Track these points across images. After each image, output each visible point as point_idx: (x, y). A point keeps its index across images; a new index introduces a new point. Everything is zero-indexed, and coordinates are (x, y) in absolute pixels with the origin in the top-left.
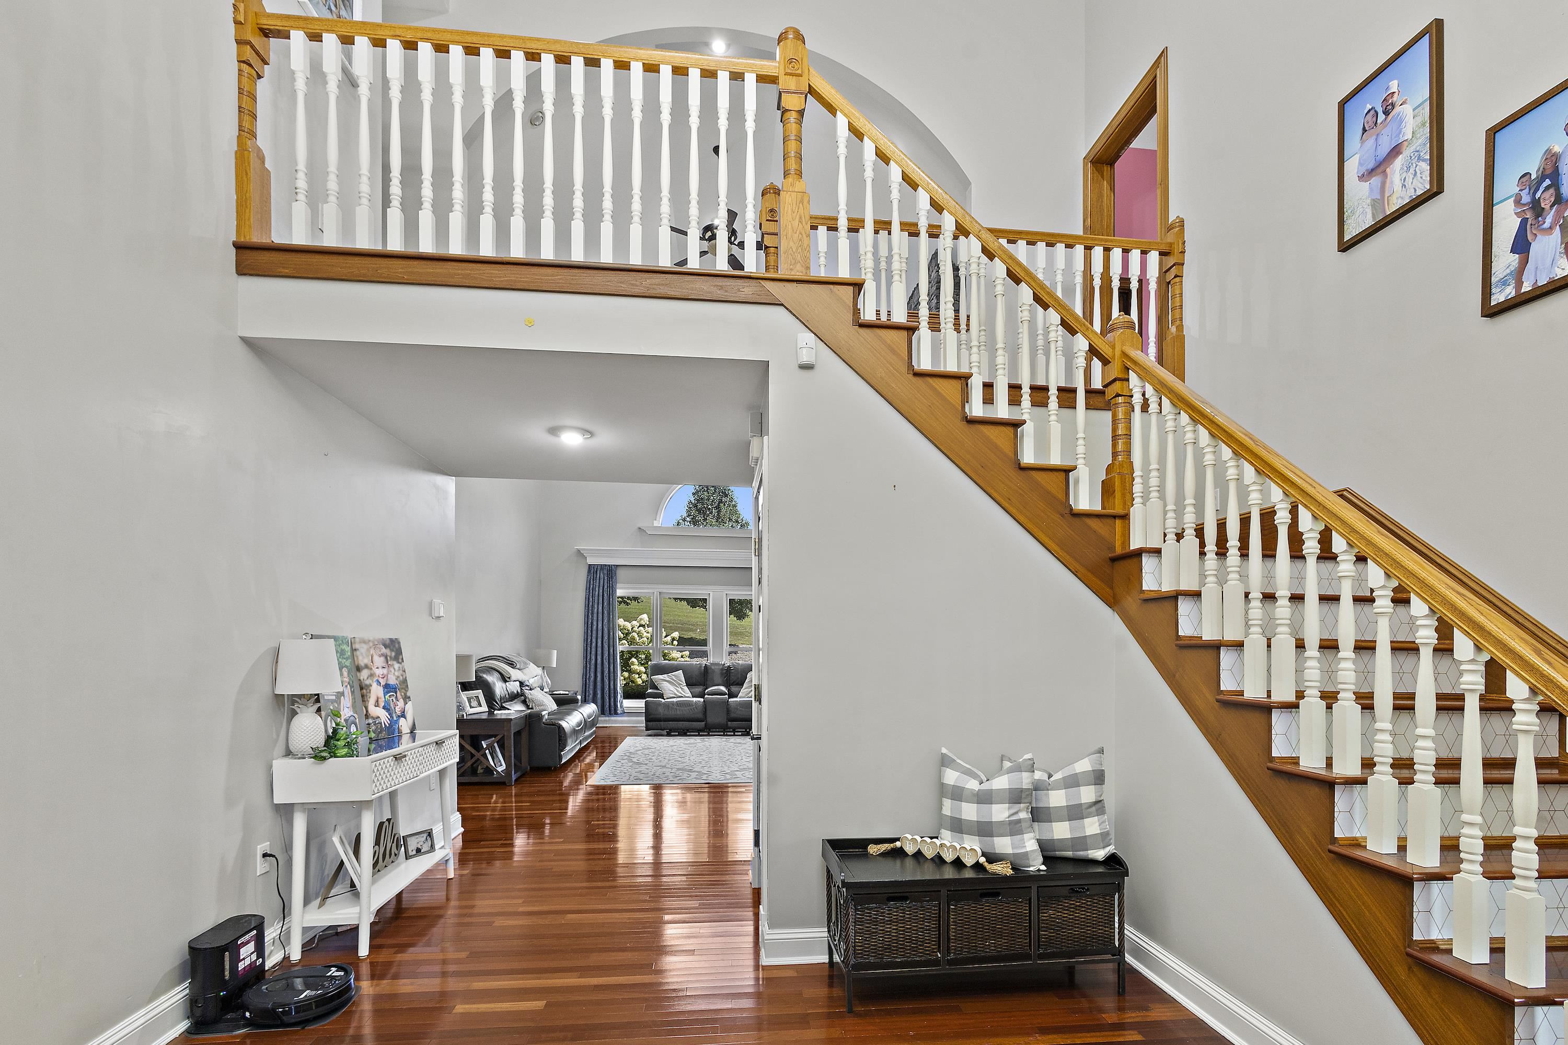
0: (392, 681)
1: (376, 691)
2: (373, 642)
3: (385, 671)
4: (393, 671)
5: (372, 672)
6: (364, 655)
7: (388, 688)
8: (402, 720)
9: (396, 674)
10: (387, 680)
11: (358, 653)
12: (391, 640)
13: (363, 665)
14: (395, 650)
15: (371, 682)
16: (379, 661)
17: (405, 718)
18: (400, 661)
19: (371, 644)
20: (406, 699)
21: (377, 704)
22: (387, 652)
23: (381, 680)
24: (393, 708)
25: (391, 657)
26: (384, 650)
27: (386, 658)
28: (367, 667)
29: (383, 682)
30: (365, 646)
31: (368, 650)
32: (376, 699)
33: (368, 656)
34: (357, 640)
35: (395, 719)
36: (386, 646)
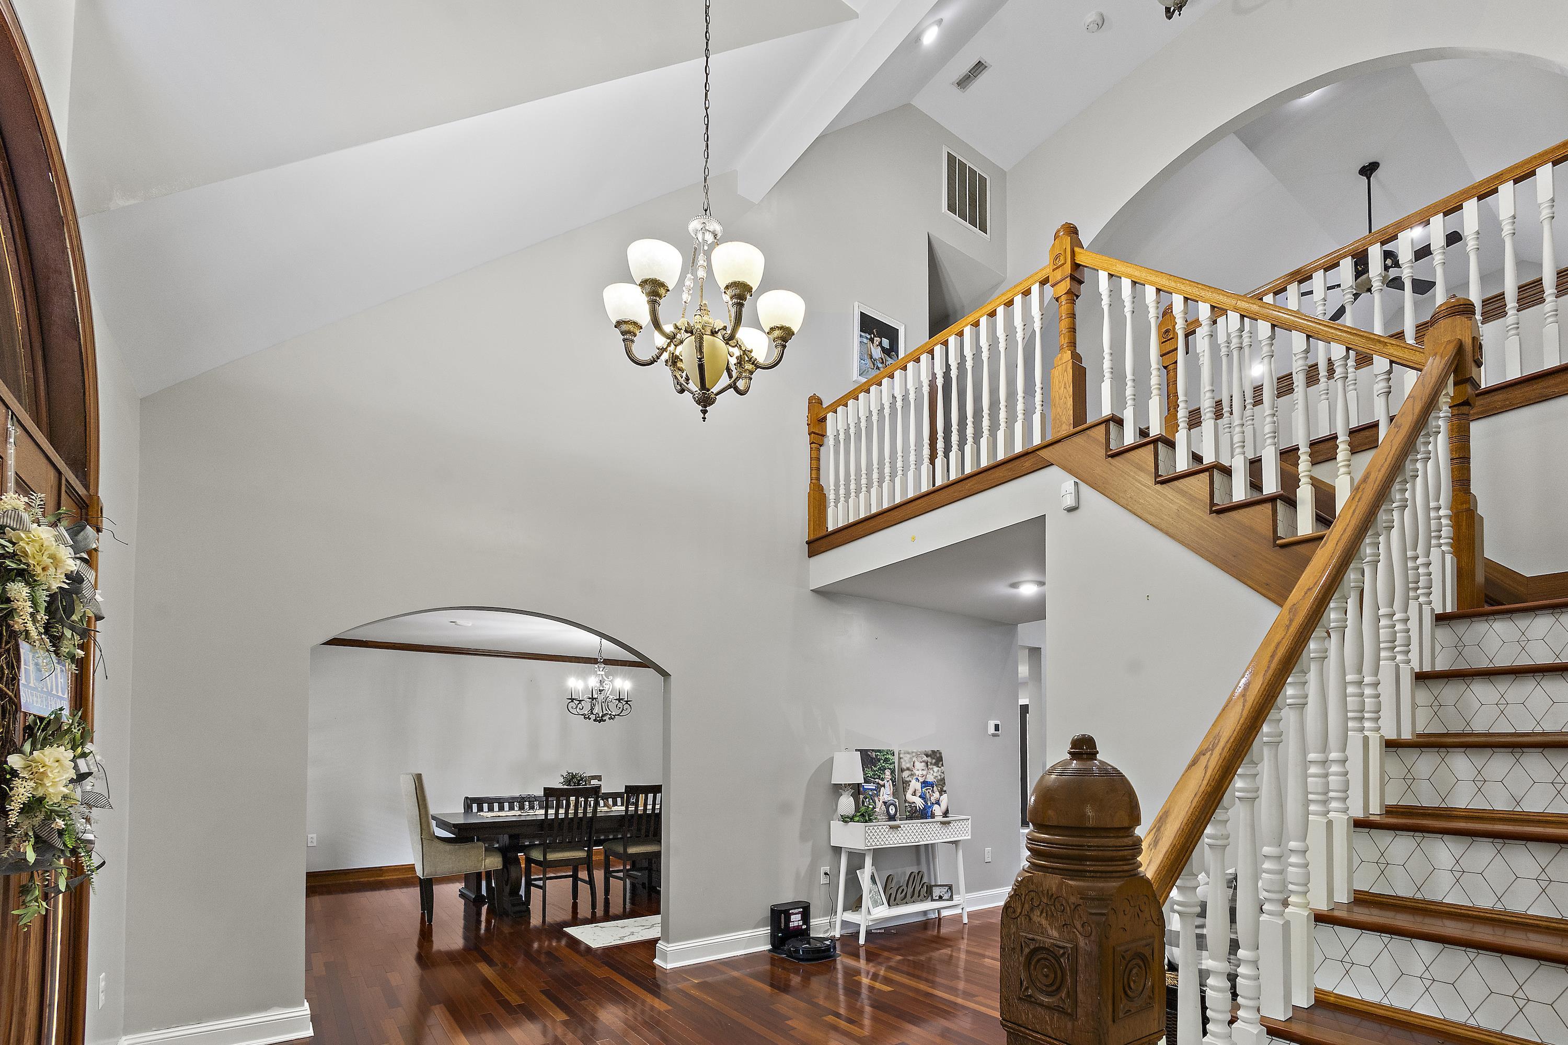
0: (930, 778)
1: (915, 785)
2: (916, 753)
3: (924, 773)
4: (932, 772)
5: (913, 773)
6: (907, 761)
7: (925, 784)
8: (936, 807)
9: (935, 774)
10: (926, 778)
11: (902, 760)
12: (933, 752)
13: (905, 768)
14: (936, 758)
15: (911, 779)
16: (919, 766)
17: (940, 805)
18: (940, 765)
19: (914, 754)
20: (942, 792)
21: (914, 794)
22: (929, 759)
23: (919, 778)
24: (928, 798)
25: (931, 763)
26: (925, 758)
27: (927, 763)
28: (908, 769)
29: (921, 780)
30: (908, 756)
31: (911, 758)
32: (914, 790)
33: (910, 762)
34: (902, 752)
35: (929, 804)
36: (927, 756)
